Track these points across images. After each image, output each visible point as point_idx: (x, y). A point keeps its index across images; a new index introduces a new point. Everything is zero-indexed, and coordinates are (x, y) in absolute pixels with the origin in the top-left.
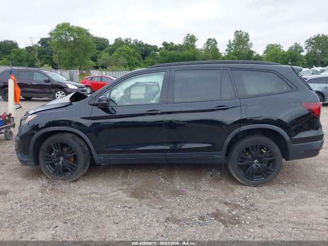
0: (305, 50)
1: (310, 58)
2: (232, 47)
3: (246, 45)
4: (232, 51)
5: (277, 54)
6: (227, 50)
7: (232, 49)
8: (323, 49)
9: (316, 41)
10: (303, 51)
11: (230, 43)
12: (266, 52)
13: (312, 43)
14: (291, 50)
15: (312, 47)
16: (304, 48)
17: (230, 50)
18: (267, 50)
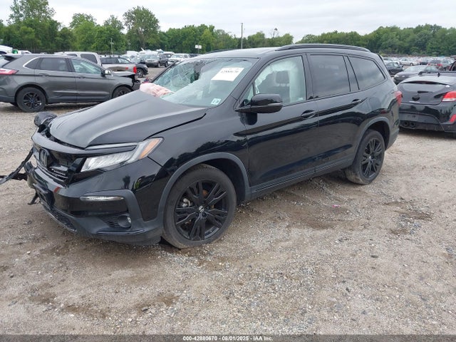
0: (125, 27)
1: (133, 38)
2: (21, 12)
3: (45, 11)
4: (22, 19)
5: (90, 29)
6: (12, 17)
7: (21, 16)
8: (146, 27)
9: (137, 16)
10: (123, 28)
11: (16, 6)
12: (74, 25)
13: (133, 18)
14: (108, 24)
15: (133, 23)
16: (123, 24)
17: (18, 17)
18: (75, 21)
